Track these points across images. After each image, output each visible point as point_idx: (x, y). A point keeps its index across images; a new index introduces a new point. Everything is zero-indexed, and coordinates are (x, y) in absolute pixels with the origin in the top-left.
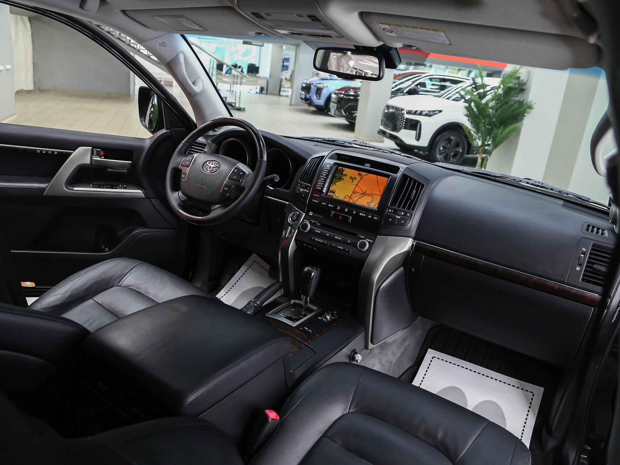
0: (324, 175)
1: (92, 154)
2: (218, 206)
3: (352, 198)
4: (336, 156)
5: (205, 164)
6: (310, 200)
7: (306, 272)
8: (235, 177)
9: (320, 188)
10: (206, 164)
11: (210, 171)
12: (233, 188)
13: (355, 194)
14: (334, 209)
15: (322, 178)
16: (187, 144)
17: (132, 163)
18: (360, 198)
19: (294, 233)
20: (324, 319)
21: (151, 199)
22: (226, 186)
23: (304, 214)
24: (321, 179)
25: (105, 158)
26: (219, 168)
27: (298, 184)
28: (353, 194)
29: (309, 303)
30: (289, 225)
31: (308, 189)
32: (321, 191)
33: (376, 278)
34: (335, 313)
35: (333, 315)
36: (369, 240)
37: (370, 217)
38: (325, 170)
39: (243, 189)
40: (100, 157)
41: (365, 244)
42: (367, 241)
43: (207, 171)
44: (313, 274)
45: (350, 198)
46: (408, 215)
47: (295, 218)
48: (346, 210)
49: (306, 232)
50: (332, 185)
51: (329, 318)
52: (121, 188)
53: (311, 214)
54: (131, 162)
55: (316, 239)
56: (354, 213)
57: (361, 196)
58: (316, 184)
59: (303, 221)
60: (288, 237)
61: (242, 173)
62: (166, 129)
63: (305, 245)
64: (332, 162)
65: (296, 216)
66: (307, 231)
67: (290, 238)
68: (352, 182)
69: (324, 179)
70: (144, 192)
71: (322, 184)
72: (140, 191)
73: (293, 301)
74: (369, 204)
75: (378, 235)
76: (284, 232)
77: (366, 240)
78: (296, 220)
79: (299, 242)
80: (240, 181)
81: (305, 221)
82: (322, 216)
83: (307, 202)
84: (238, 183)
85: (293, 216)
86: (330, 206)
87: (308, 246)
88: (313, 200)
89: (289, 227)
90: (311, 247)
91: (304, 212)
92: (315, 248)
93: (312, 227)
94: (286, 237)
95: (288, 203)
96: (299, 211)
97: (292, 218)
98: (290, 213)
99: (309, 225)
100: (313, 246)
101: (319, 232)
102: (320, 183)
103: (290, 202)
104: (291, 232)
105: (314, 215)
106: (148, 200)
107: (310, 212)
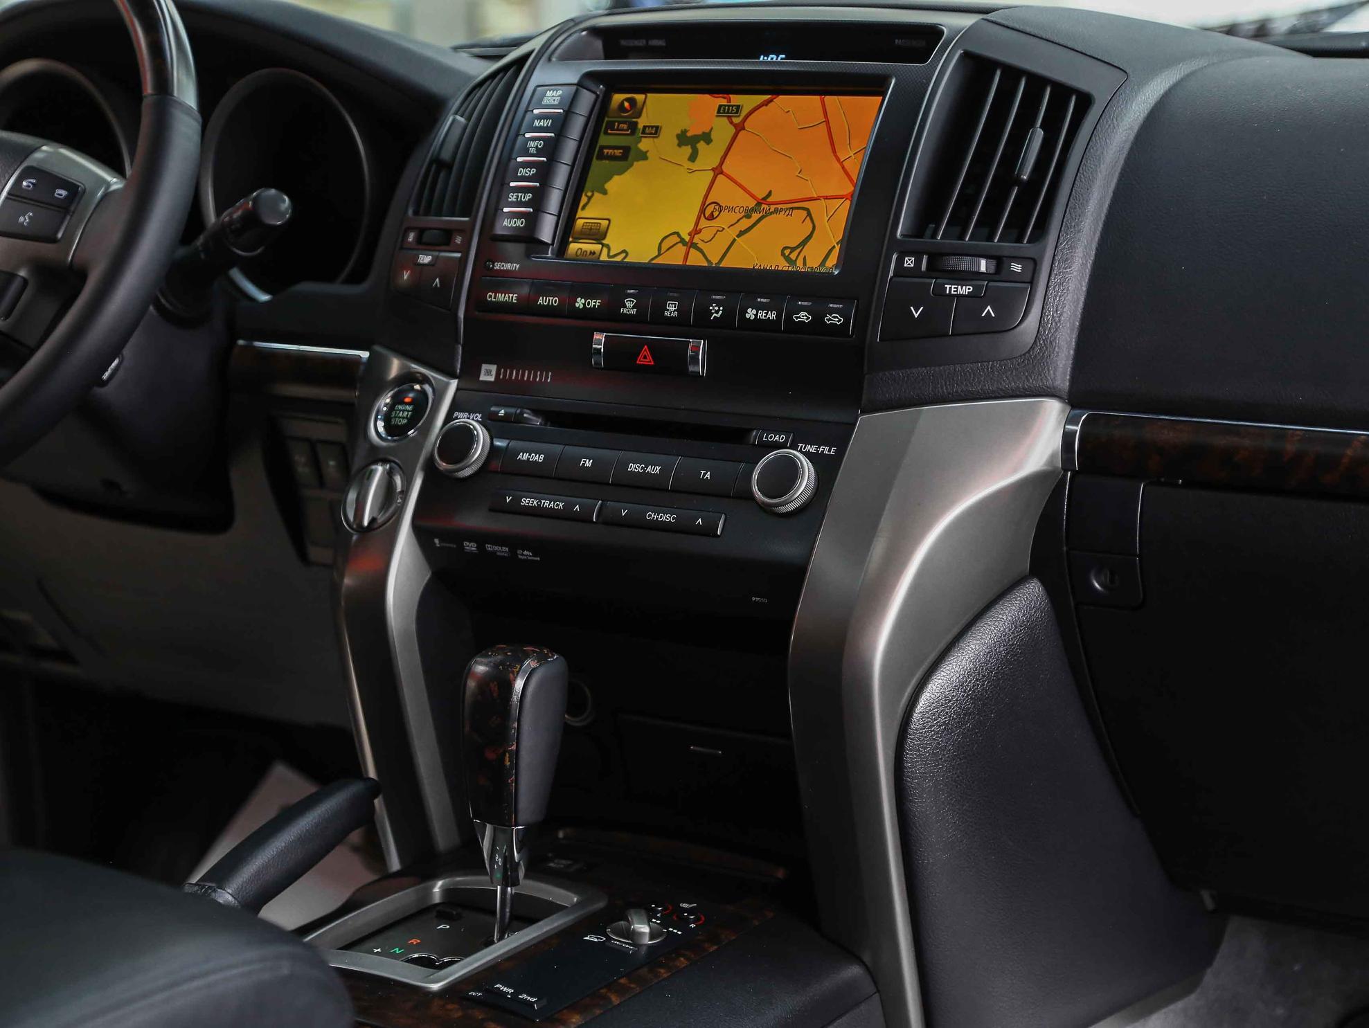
0: (533, 151)
3: (701, 245)
4: (598, 44)
6: (477, 302)
7: (484, 682)
8: (24, 220)
9: (520, 223)
12: (25, 281)
13: (711, 217)
14: (609, 317)
15: (526, 165)
18: (741, 234)
19: (406, 492)
20: (617, 941)
23: (454, 384)
24: (522, 172)
27: (408, 230)
28: (704, 223)
29: (526, 877)
30: (377, 456)
31: (459, 240)
32: (527, 238)
34: (690, 911)
35: (672, 917)
36: (812, 449)
37: (804, 317)
38: (537, 123)
39: (77, 275)
41: (790, 473)
42: (807, 454)
44: (519, 684)
45: (692, 245)
46: (1017, 268)
47: (405, 412)
48: (671, 308)
49: (467, 472)
50: (584, 200)
51: (645, 929)
53: (488, 373)
55: (525, 502)
56: (716, 312)
57: (745, 223)
58: (493, 213)
59: (449, 418)
60: (373, 521)
61: (64, 193)
63: (471, 547)
64: (571, 74)
65: (409, 404)
66: (475, 468)
67: (385, 523)
68: (693, 158)
69: (534, 171)
71: (529, 196)
73: (440, 883)
74: (793, 256)
75: (863, 412)
76: (352, 496)
77: (801, 451)
78: (412, 423)
79: (437, 541)
80: (60, 235)
81: (462, 418)
82: (550, 374)
83: (461, 314)
84: (46, 250)
85: (391, 407)
86: (581, 306)
87: (489, 547)
88: (491, 296)
89: (376, 470)
90: (503, 550)
91: (452, 375)
92: (526, 553)
93: (498, 443)
94: (366, 523)
95: (365, 355)
96: (425, 380)
97: (387, 419)
98: (377, 395)
99: (481, 433)
100: (515, 542)
101: (540, 458)
102: (518, 196)
103: (377, 348)
104: (389, 495)
105: (505, 374)
107: (485, 367)
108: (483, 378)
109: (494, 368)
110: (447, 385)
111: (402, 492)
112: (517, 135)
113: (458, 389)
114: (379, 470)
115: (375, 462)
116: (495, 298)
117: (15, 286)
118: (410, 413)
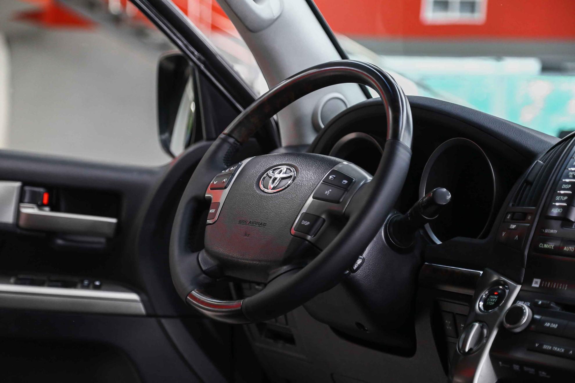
0: (571, 176)
1: (21, 200)
2: (285, 268)
5: (265, 175)
6: (534, 247)
8: (327, 193)
9: (560, 211)
10: (267, 175)
11: (274, 188)
12: (324, 220)
15: (567, 183)
16: (231, 140)
17: (118, 224)
19: (488, 337)
21: (163, 321)
22: (306, 216)
23: (519, 287)
24: (564, 186)
25: (53, 210)
26: (295, 178)
27: (508, 213)
30: (477, 319)
31: (529, 218)
32: (564, 219)
40: (40, 206)
43: (266, 190)
47: (494, 299)
49: (518, 330)
52: (87, 287)
53: (536, 283)
55: (545, 347)
58: (549, 206)
59: (515, 302)
60: (470, 350)
61: (346, 182)
63: (516, 367)
65: (496, 295)
66: (522, 328)
67: (476, 351)
69: (570, 186)
70: (145, 298)
71: (566, 198)
72: (134, 296)
76: (462, 337)
78: (497, 304)
79: (500, 363)
80: (341, 200)
81: (520, 304)
82: (567, 285)
83: (526, 253)
84: (334, 207)
85: (488, 296)
87: (526, 369)
88: (541, 245)
89: (475, 325)
90: (532, 371)
91: (518, 283)
92: (543, 373)
93: (537, 317)
94: (467, 350)
95: (481, 272)
96: (505, 283)
97: (485, 302)
98: (482, 291)
99: (527, 311)
100: (538, 367)
101: (555, 326)
102: (560, 198)
103: (487, 269)
104: (481, 340)
105: (544, 284)
106: (153, 320)
107: (535, 280)
108: (534, 285)
109: (539, 281)
110: (515, 288)
111: (486, 337)
112: (565, 169)
113: (521, 290)
114: (477, 325)
115: (476, 321)
116: (543, 246)
117: (320, 222)
118: (496, 300)
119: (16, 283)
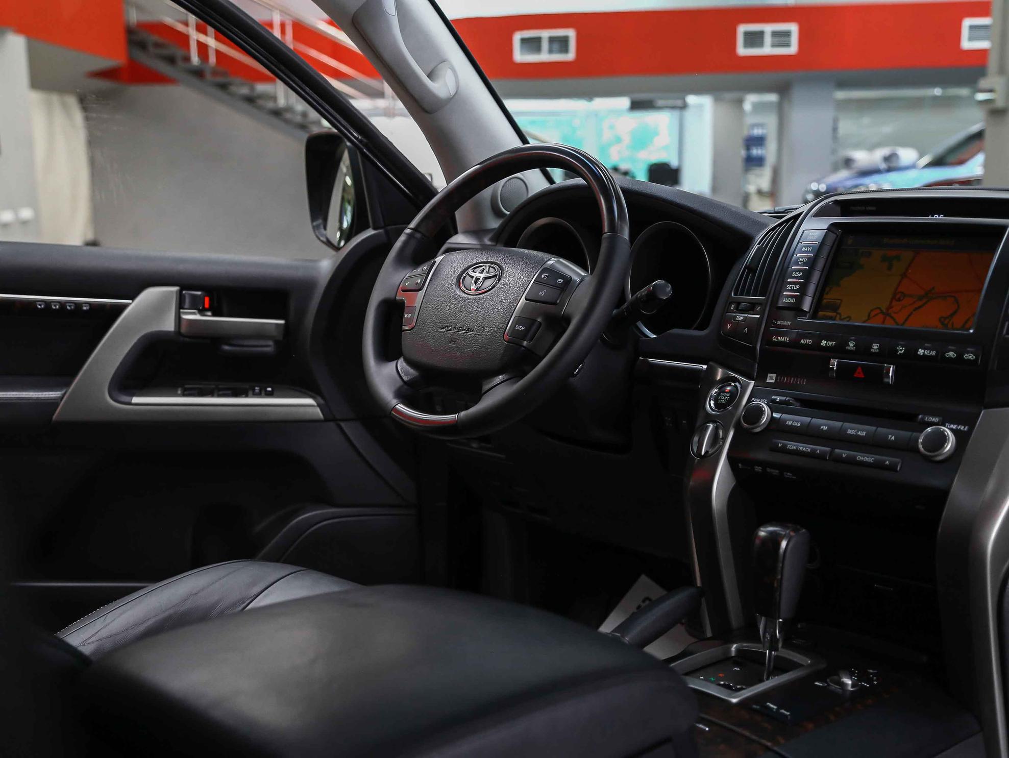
0: (801, 263)
1: (180, 305)
2: (500, 378)
3: (893, 315)
4: (838, 209)
5: (464, 275)
6: (767, 340)
7: (764, 540)
8: (542, 294)
9: (792, 300)
10: (468, 274)
11: (477, 290)
12: (540, 323)
13: (899, 300)
14: (839, 351)
15: (796, 271)
16: (418, 235)
17: (286, 325)
18: (916, 309)
19: (724, 439)
20: (834, 687)
21: (343, 424)
23: (752, 383)
24: (794, 274)
25: (214, 315)
26: (499, 280)
27: (730, 304)
28: (894, 303)
29: (783, 647)
30: (710, 419)
31: (758, 309)
32: (796, 309)
33: (988, 538)
34: (874, 674)
35: (862, 676)
36: (954, 427)
37: (952, 354)
38: (804, 249)
39: (567, 320)
40: (202, 312)
41: (943, 439)
42: (951, 430)
43: (467, 291)
44: (784, 544)
45: (887, 314)
47: (724, 398)
48: (875, 347)
49: (758, 430)
50: (827, 289)
51: (849, 682)
52: (259, 395)
53: (771, 378)
54: (282, 322)
55: (790, 447)
56: (901, 350)
57: (920, 303)
58: (777, 295)
59: (749, 401)
60: (706, 452)
61: (562, 281)
62: (375, 229)
63: (758, 469)
64: (824, 224)
65: (728, 393)
66: (762, 428)
67: (712, 454)
68: (890, 268)
69: (801, 274)
70: (322, 401)
71: (798, 287)
72: (309, 401)
73: (735, 646)
74: (946, 322)
75: (985, 408)
76: (696, 439)
77: (947, 428)
78: (730, 402)
79: (740, 465)
80: (558, 302)
81: (756, 401)
82: (805, 380)
83: (758, 347)
84: (551, 308)
85: (718, 394)
86: (824, 345)
87: (768, 470)
88: (774, 338)
89: (709, 426)
90: (776, 472)
91: (751, 379)
92: (788, 474)
93: (776, 415)
94: (703, 453)
95: (705, 367)
96: (736, 380)
97: (716, 401)
98: (711, 388)
99: (766, 409)
100: (782, 467)
101: (798, 424)
102: (792, 287)
103: (711, 363)
104: (715, 439)
105: (780, 379)
106: (332, 424)
107: (769, 375)
108: (768, 381)
109: (774, 376)
110: (749, 384)
111: (722, 438)
112: (793, 255)
113: (754, 386)
114: (711, 426)
115: (709, 422)
116: (777, 339)
117: (536, 324)
118: (728, 397)
119: (184, 395)
